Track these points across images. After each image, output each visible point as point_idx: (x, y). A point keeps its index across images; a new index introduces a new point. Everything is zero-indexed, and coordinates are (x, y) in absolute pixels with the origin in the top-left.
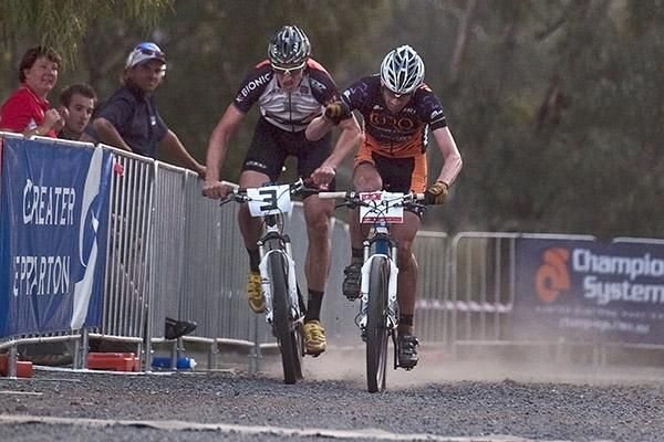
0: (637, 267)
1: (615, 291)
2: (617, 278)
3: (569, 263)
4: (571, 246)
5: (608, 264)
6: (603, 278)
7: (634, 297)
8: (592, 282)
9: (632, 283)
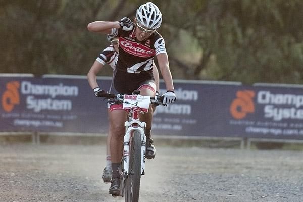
0: (56, 91)
1: (43, 104)
2: (45, 97)
3: (19, 90)
4: (20, 80)
5: (40, 90)
6: (38, 97)
7: (54, 107)
8: (31, 100)
9: (53, 99)
